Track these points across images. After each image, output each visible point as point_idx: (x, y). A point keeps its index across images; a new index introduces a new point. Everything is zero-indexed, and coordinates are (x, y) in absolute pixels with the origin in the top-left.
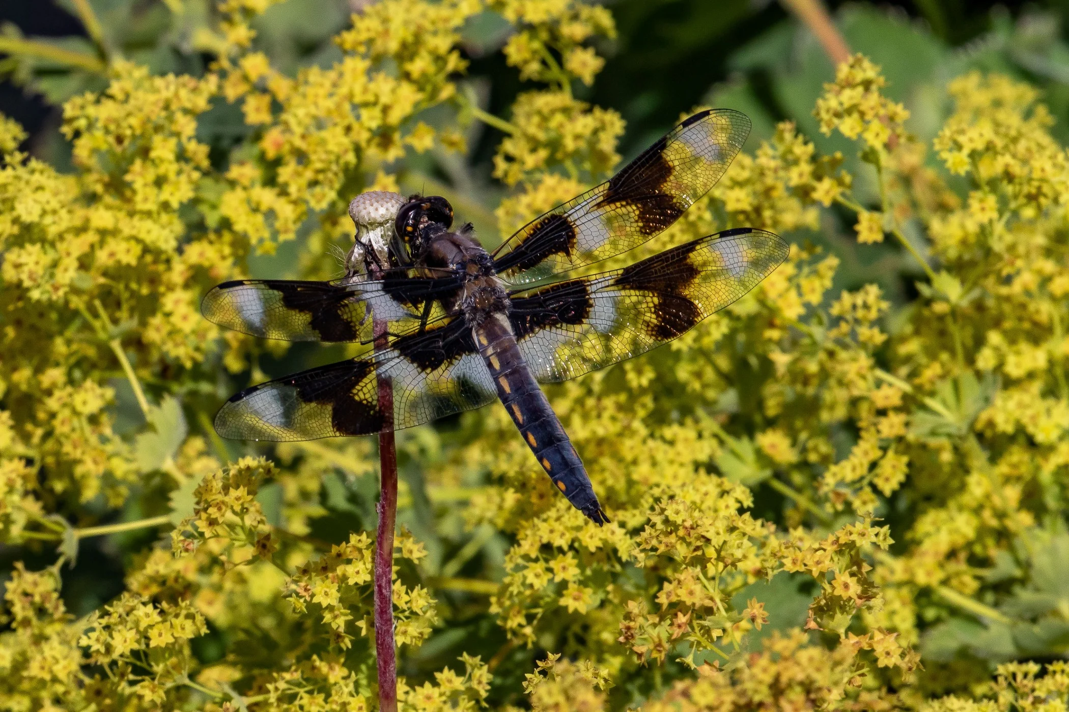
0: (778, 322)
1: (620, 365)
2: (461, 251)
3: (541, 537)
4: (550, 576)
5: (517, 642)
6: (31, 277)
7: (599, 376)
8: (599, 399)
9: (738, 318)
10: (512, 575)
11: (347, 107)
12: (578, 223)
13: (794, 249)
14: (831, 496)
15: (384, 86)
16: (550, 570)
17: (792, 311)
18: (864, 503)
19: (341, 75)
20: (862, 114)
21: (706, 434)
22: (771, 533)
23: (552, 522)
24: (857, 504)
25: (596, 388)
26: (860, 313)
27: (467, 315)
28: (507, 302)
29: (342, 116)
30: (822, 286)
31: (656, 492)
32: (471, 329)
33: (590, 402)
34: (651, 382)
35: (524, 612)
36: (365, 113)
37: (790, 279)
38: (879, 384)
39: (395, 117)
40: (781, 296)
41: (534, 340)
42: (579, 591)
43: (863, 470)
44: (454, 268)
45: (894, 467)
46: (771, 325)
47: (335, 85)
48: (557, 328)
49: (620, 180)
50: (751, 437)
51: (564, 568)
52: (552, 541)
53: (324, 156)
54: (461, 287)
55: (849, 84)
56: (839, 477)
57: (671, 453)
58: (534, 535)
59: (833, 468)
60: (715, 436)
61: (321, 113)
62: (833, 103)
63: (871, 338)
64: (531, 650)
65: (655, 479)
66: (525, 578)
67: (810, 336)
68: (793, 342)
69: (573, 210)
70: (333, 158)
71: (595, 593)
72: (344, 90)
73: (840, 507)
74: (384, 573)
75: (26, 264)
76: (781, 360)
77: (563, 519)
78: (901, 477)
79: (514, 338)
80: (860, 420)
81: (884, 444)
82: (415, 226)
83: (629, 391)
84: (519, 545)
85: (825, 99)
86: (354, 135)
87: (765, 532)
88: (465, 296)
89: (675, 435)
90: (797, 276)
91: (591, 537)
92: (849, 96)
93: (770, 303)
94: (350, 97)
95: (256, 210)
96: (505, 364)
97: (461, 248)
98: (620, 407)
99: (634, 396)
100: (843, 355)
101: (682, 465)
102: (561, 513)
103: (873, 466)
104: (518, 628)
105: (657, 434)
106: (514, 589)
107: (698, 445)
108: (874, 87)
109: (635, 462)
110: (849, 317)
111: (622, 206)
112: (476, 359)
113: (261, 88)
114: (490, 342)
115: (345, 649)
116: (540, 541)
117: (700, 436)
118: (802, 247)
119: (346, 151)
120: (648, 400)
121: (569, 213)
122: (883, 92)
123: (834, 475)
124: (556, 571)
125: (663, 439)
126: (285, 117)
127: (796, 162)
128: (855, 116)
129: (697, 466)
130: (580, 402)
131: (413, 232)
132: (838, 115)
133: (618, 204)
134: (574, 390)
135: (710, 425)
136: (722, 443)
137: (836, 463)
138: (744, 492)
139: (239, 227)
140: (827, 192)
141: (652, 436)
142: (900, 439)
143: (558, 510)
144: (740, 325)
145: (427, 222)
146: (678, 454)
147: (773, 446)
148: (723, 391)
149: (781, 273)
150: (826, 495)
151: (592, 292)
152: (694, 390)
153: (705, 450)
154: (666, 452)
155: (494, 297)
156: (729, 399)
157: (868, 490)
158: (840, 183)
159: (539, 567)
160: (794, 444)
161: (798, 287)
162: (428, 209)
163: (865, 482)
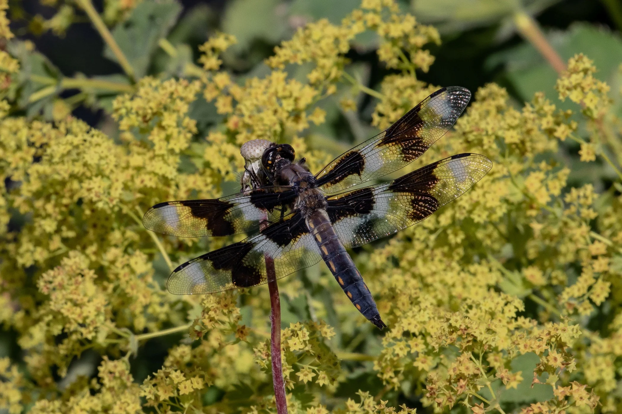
0: (535, 205)
1: (445, 231)
2: (297, 175)
3: (403, 327)
4: (409, 349)
5: (389, 387)
6: (97, 195)
7: (433, 237)
8: (432, 250)
9: (512, 204)
10: (387, 349)
11: (274, 99)
12: (366, 156)
13: (543, 165)
14: (566, 305)
15: (295, 87)
16: (409, 346)
17: (543, 199)
18: (585, 309)
19: (270, 82)
20: (583, 89)
21: (494, 269)
22: (534, 326)
23: (409, 318)
24: (581, 310)
25: (431, 244)
26: (582, 201)
27: (302, 211)
28: (325, 202)
29: (272, 104)
30: (560, 185)
31: (469, 302)
32: (305, 219)
33: (428, 252)
34: (463, 240)
35: (393, 370)
36: (285, 102)
37: (542, 181)
38: (593, 240)
39: (302, 104)
40: (537, 191)
41: (341, 223)
42: (425, 358)
43: (584, 291)
44: (293, 185)
45: (602, 289)
46: (531, 207)
47: (267, 87)
48: (354, 216)
49: (392, 130)
50: (520, 270)
51: (416, 345)
52: (410, 330)
53: (262, 128)
54: (297, 196)
55: (575, 71)
56: (571, 294)
57: (474, 280)
58: (400, 326)
59: (567, 290)
60: (499, 270)
61: (260, 104)
62: (566, 82)
63: (588, 215)
64: (397, 391)
65: (465, 295)
66: (394, 350)
67: (554, 214)
68: (544, 216)
69: (364, 149)
70: (267, 128)
71: (434, 359)
72: (272, 90)
73: (571, 312)
74: (276, 355)
75: (93, 188)
76: (537, 227)
77: (416, 317)
78: (606, 294)
79: (330, 223)
80: (582, 261)
81: (596, 276)
82: (273, 161)
83: (450, 245)
84: (391, 332)
85: (562, 80)
86: (279, 114)
87: (531, 325)
88: (299, 201)
89: (476, 270)
90: (545, 179)
91: (432, 327)
92: (575, 79)
93: (530, 195)
94: (276, 93)
95: (225, 156)
96: (324, 238)
97: (297, 173)
98: (444, 255)
99: (452, 248)
100: (573, 224)
101: (480, 287)
102: (415, 313)
103: (590, 288)
104: (390, 379)
105: (466, 269)
106: (388, 357)
107: (489, 275)
108: (590, 73)
109: (453, 285)
110: (576, 203)
111: (393, 145)
112: (309, 237)
113: (226, 93)
114: (315, 226)
115: (290, 389)
116: (403, 329)
117: (490, 270)
118: (548, 163)
119: (275, 124)
120: (461, 251)
121: (361, 150)
122: (595, 76)
123: (568, 293)
124: (412, 346)
125: (469, 272)
126: (239, 106)
127: (545, 115)
128: (579, 89)
129: (489, 287)
130: (422, 252)
131: (272, 164)
132: (568, 89)
133: (390, 144)
134: (418, 245)
135: (496, 264)
136: (503, 274)
137: (569, 286)
138: (519, 303)
139: (215, 165)
140: (563, 133)
141: (463, 270)
142: (606, 273)
143: (413, 312)
144: (513, 208)
145: (280, 158)
146: (479, 281)
147: (532, 276)
148: (503, 245)
149: (537, 178)
150: (563, 305)
151: (375, 195)
152: (487, 245)
153: (493, 278)
154: (471, 280)
155: (317, 200)
156: (508, 250)
157: (587, 302)
158: (570, 127)
159: (402, 344)
160: (544, 274)
161: (547, 186)
162: (280, 151)
163: (586, 297)
